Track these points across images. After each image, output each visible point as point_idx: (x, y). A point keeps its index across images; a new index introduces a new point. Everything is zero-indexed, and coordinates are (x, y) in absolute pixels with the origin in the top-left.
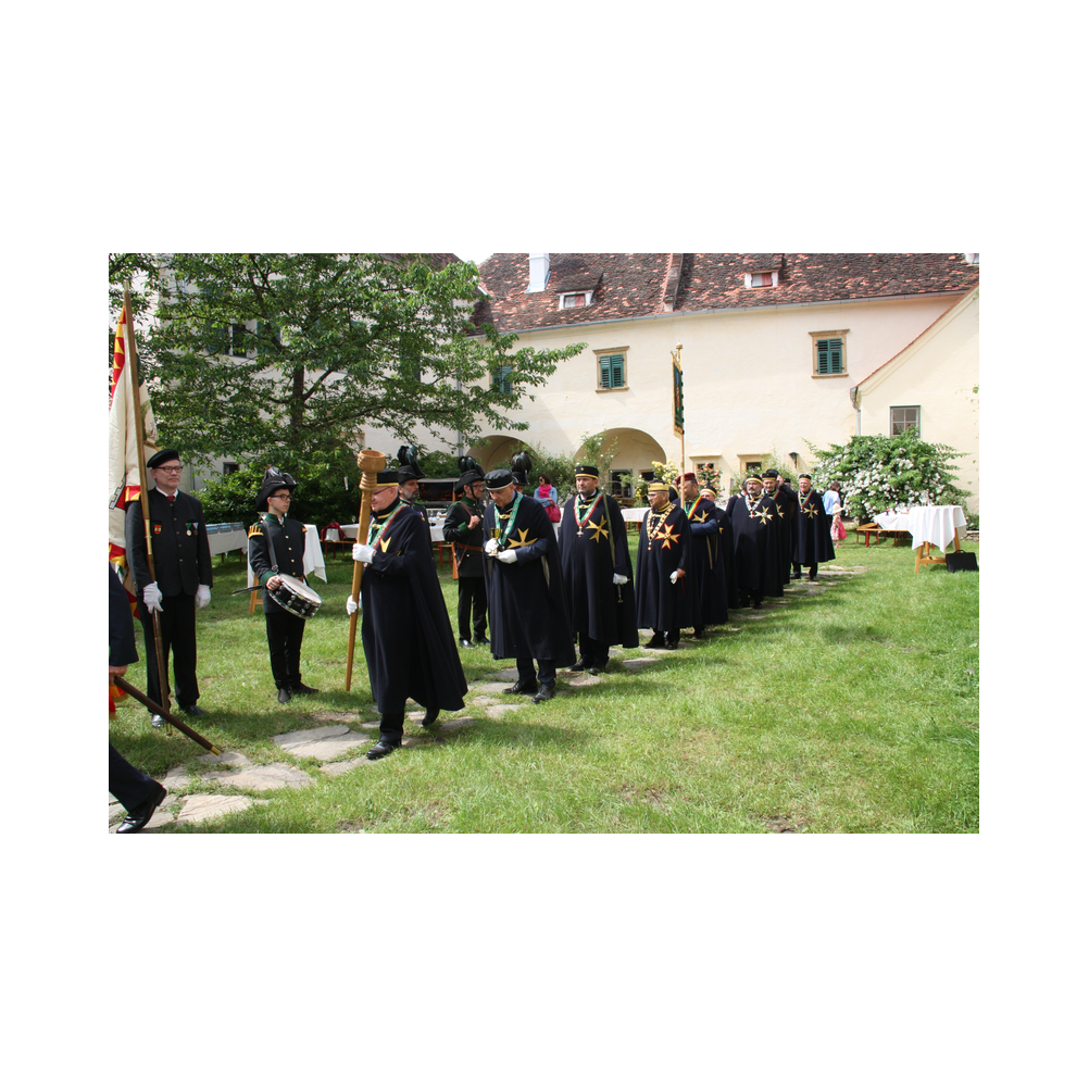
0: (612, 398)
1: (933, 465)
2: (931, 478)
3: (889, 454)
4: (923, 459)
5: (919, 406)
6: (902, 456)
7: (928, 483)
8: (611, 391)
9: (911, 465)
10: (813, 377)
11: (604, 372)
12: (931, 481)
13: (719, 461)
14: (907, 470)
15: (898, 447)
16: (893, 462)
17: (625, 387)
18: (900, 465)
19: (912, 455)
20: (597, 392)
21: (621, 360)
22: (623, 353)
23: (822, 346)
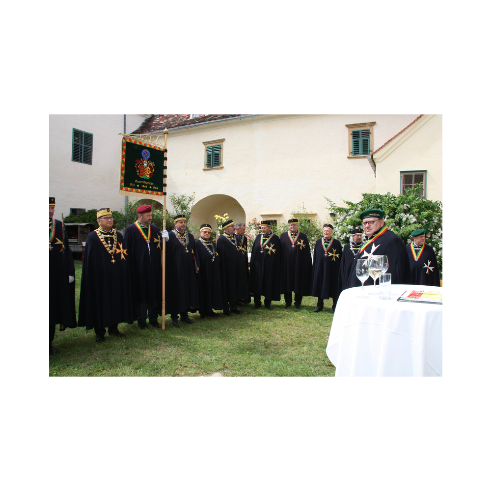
0: (213, 174)
1: (436, 221)
2: (434, 233)
3: (394, 210)
4: (425, 213)
5: (425, 171)
6: (406, 212)
7: (431, 238)
8: (212, 169)
9: (414, 220)
10: (349, 158)
11: (209, 156)
12: (434, 236)
13: (281, 218)
14: (410, 224)
15: (403, 204)
16: (397, 217)
17: (221, 166)
18: (404, 219)
19: (415, 210)
20: (204, 170)
21: (219, 148)
22: (221, 143)
23: (355, 135)
